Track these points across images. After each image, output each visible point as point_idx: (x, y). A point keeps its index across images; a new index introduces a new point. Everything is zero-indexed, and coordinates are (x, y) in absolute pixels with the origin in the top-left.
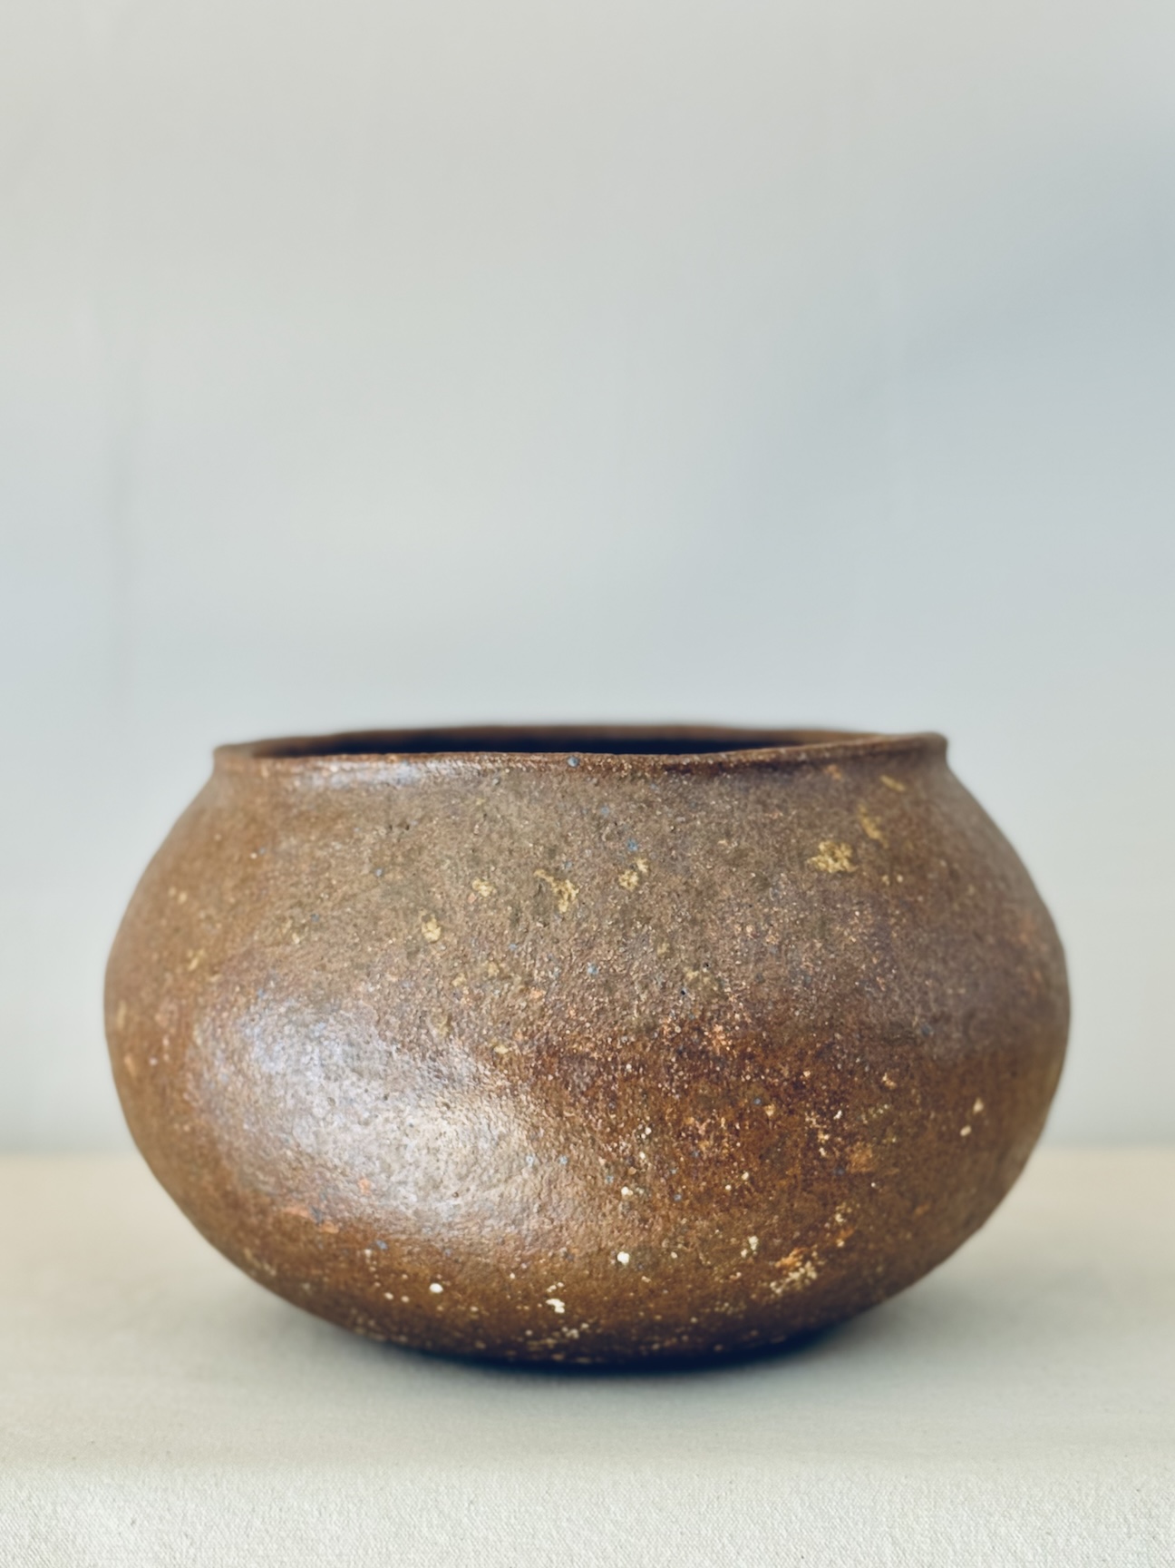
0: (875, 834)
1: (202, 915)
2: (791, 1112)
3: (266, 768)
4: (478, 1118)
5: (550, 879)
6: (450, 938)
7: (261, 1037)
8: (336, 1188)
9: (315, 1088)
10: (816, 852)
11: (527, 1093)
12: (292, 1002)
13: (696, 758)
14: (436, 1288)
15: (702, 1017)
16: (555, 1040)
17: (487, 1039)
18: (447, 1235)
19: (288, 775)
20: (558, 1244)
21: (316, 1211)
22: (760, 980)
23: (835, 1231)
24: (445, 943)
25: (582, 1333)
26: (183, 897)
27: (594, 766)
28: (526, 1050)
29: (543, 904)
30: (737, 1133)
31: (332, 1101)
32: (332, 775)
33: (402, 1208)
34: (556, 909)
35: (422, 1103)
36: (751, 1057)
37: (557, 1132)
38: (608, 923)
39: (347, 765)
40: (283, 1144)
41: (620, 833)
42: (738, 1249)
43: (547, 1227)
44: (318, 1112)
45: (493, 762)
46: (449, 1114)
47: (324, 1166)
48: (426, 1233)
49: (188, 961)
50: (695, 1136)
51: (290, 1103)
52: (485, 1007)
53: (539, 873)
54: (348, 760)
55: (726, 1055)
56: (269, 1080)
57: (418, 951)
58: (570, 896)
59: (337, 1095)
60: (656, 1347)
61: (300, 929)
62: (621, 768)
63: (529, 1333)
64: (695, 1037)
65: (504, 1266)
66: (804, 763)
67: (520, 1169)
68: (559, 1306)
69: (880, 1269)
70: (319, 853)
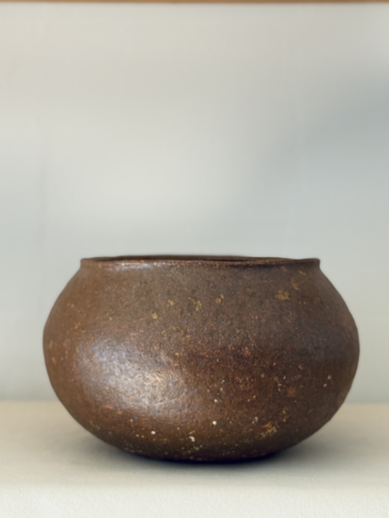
0: (296, 288)
1: (79, 311)
2: (269, 376)
3: (100, 265)
4: (169, 376)
5: (193, 300)
6: (161, 318)
7: (99, 350)
8: (122, 399)
9: (116, 366)
10: (278, 293)
11: (184, 368)
12: (109, 339)
13: (240, 263)
14: (153, 433)
15: (241, 345)
16: (194, 351)
17: (172, 350)
18: (157, 414)
19: (108, 267)
20: (194, 418)
21: (115, 407)
22: (260, 333)
23: (283, 416)
24: (159, 320)
25: (200, 449)
26: (73, 306)
27: (207, 264)
28: (185, 354)
29: (191, 308)
30: (252, 383)
31: (121, 370)
32: (122, 267)
33: (143, 405)
34: (195, 310)
35: (151, 371)
36: (257, 358)
37: (194, 381)
38: (211, 314)
39: (127, 264)
40: (105, 385)
41: (216, 286)
42: (251, 421)
43: (190, 412)
44: (117, 374)
45: (175, 263)
46: (160, 375)
47: (118, 392)
48: (151, 414)
49: (74, 326)
50: (238, 383)
51: (108, 371)
52: (171, 341)
53: (189, 298)
54: (128, 262)
55: (249, 357)
56: (101, 363)
57: (150, 322)
58: (199, 306)
59: (123, 368)
60: (224, 454)
61: (112, 315)
62: (216, 265)
63: (183, 448)
64: (239, 351)
65: (176, 425)
66: (274, 265)
67: (182, 393)
68: (193, 439)
69: (297, 430)
70: (118, 292)
